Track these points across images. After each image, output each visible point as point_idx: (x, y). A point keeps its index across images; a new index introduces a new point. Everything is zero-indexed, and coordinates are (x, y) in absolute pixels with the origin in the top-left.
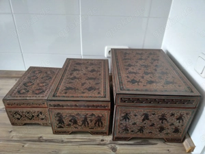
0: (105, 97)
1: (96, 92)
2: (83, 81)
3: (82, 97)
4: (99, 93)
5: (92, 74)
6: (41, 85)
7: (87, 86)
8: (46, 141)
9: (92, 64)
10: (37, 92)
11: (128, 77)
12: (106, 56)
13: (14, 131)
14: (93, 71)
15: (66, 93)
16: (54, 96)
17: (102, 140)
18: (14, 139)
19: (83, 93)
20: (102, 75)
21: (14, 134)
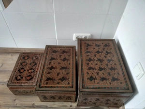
0: (72, 87)
1: (67, 82)
2: (58, 71)
3: (58, 87)
4: (69, 83)
5: (64, 63)
6: (30, 71)
7: (61, 76)
8: (37, 107)
9: (64, 52)
10: (28, 78)
11: (88, 73)
12: (74, 40)
13: (17, 99)
14: (65, 59)
15: (47, 83)
16: (40, 87)
17: (71, 106)
18: (18, 105)
19: (58, 83)
20: (71, 63)
21: (17, 102)
